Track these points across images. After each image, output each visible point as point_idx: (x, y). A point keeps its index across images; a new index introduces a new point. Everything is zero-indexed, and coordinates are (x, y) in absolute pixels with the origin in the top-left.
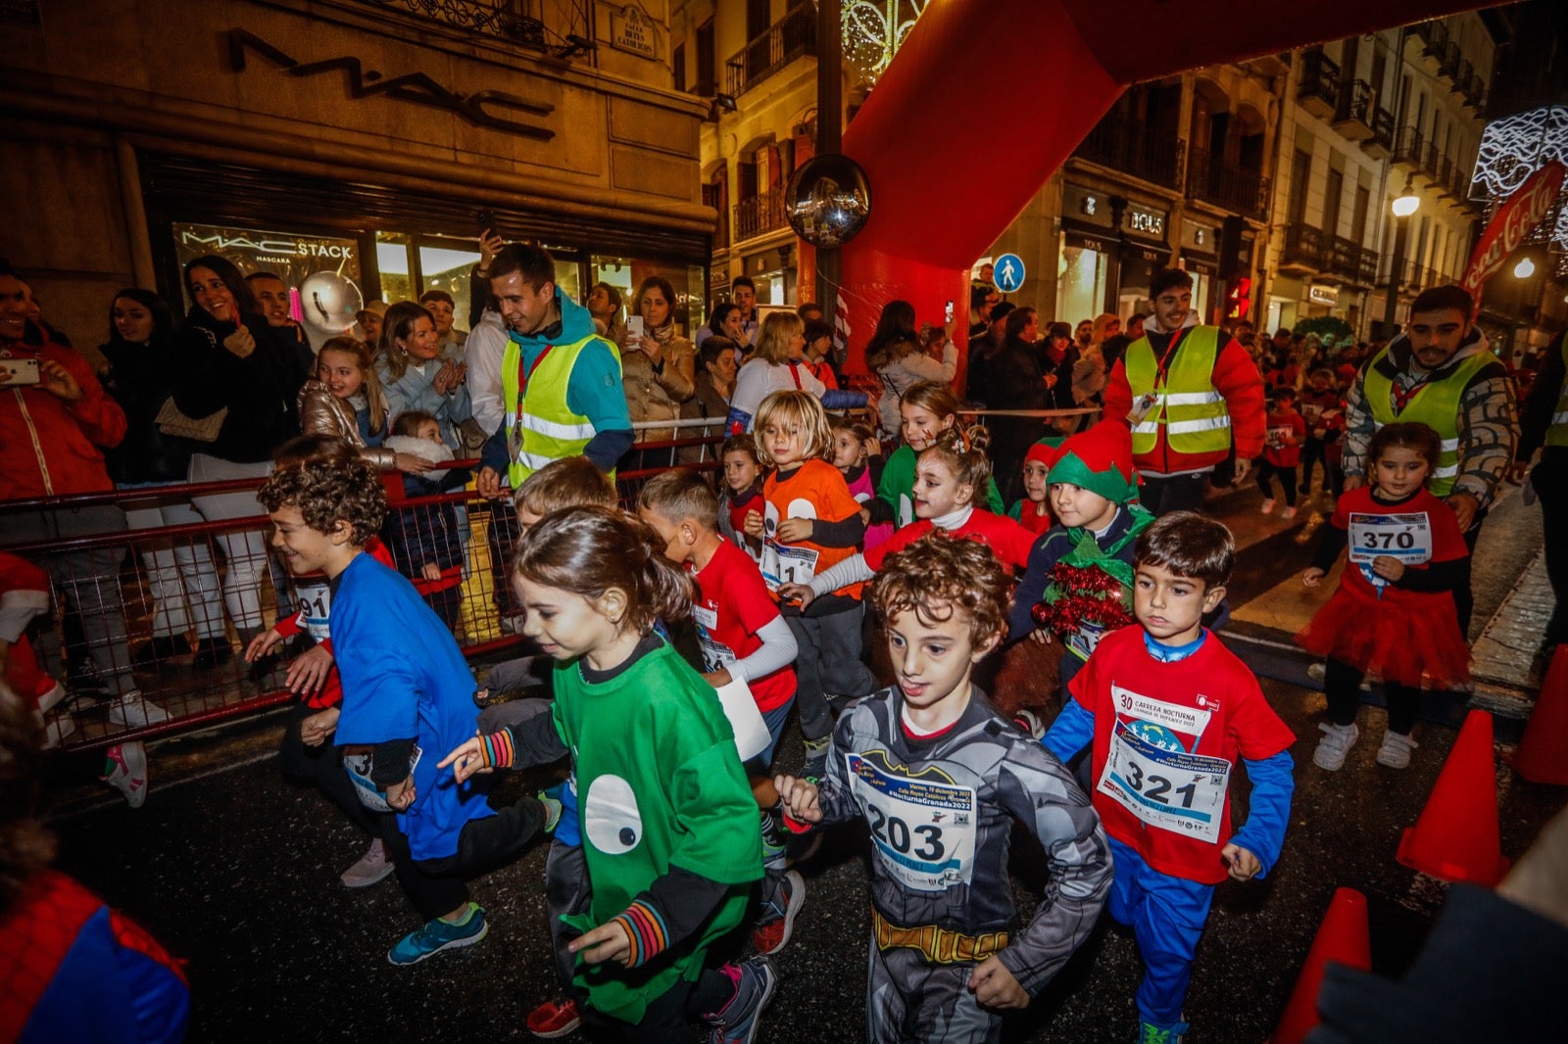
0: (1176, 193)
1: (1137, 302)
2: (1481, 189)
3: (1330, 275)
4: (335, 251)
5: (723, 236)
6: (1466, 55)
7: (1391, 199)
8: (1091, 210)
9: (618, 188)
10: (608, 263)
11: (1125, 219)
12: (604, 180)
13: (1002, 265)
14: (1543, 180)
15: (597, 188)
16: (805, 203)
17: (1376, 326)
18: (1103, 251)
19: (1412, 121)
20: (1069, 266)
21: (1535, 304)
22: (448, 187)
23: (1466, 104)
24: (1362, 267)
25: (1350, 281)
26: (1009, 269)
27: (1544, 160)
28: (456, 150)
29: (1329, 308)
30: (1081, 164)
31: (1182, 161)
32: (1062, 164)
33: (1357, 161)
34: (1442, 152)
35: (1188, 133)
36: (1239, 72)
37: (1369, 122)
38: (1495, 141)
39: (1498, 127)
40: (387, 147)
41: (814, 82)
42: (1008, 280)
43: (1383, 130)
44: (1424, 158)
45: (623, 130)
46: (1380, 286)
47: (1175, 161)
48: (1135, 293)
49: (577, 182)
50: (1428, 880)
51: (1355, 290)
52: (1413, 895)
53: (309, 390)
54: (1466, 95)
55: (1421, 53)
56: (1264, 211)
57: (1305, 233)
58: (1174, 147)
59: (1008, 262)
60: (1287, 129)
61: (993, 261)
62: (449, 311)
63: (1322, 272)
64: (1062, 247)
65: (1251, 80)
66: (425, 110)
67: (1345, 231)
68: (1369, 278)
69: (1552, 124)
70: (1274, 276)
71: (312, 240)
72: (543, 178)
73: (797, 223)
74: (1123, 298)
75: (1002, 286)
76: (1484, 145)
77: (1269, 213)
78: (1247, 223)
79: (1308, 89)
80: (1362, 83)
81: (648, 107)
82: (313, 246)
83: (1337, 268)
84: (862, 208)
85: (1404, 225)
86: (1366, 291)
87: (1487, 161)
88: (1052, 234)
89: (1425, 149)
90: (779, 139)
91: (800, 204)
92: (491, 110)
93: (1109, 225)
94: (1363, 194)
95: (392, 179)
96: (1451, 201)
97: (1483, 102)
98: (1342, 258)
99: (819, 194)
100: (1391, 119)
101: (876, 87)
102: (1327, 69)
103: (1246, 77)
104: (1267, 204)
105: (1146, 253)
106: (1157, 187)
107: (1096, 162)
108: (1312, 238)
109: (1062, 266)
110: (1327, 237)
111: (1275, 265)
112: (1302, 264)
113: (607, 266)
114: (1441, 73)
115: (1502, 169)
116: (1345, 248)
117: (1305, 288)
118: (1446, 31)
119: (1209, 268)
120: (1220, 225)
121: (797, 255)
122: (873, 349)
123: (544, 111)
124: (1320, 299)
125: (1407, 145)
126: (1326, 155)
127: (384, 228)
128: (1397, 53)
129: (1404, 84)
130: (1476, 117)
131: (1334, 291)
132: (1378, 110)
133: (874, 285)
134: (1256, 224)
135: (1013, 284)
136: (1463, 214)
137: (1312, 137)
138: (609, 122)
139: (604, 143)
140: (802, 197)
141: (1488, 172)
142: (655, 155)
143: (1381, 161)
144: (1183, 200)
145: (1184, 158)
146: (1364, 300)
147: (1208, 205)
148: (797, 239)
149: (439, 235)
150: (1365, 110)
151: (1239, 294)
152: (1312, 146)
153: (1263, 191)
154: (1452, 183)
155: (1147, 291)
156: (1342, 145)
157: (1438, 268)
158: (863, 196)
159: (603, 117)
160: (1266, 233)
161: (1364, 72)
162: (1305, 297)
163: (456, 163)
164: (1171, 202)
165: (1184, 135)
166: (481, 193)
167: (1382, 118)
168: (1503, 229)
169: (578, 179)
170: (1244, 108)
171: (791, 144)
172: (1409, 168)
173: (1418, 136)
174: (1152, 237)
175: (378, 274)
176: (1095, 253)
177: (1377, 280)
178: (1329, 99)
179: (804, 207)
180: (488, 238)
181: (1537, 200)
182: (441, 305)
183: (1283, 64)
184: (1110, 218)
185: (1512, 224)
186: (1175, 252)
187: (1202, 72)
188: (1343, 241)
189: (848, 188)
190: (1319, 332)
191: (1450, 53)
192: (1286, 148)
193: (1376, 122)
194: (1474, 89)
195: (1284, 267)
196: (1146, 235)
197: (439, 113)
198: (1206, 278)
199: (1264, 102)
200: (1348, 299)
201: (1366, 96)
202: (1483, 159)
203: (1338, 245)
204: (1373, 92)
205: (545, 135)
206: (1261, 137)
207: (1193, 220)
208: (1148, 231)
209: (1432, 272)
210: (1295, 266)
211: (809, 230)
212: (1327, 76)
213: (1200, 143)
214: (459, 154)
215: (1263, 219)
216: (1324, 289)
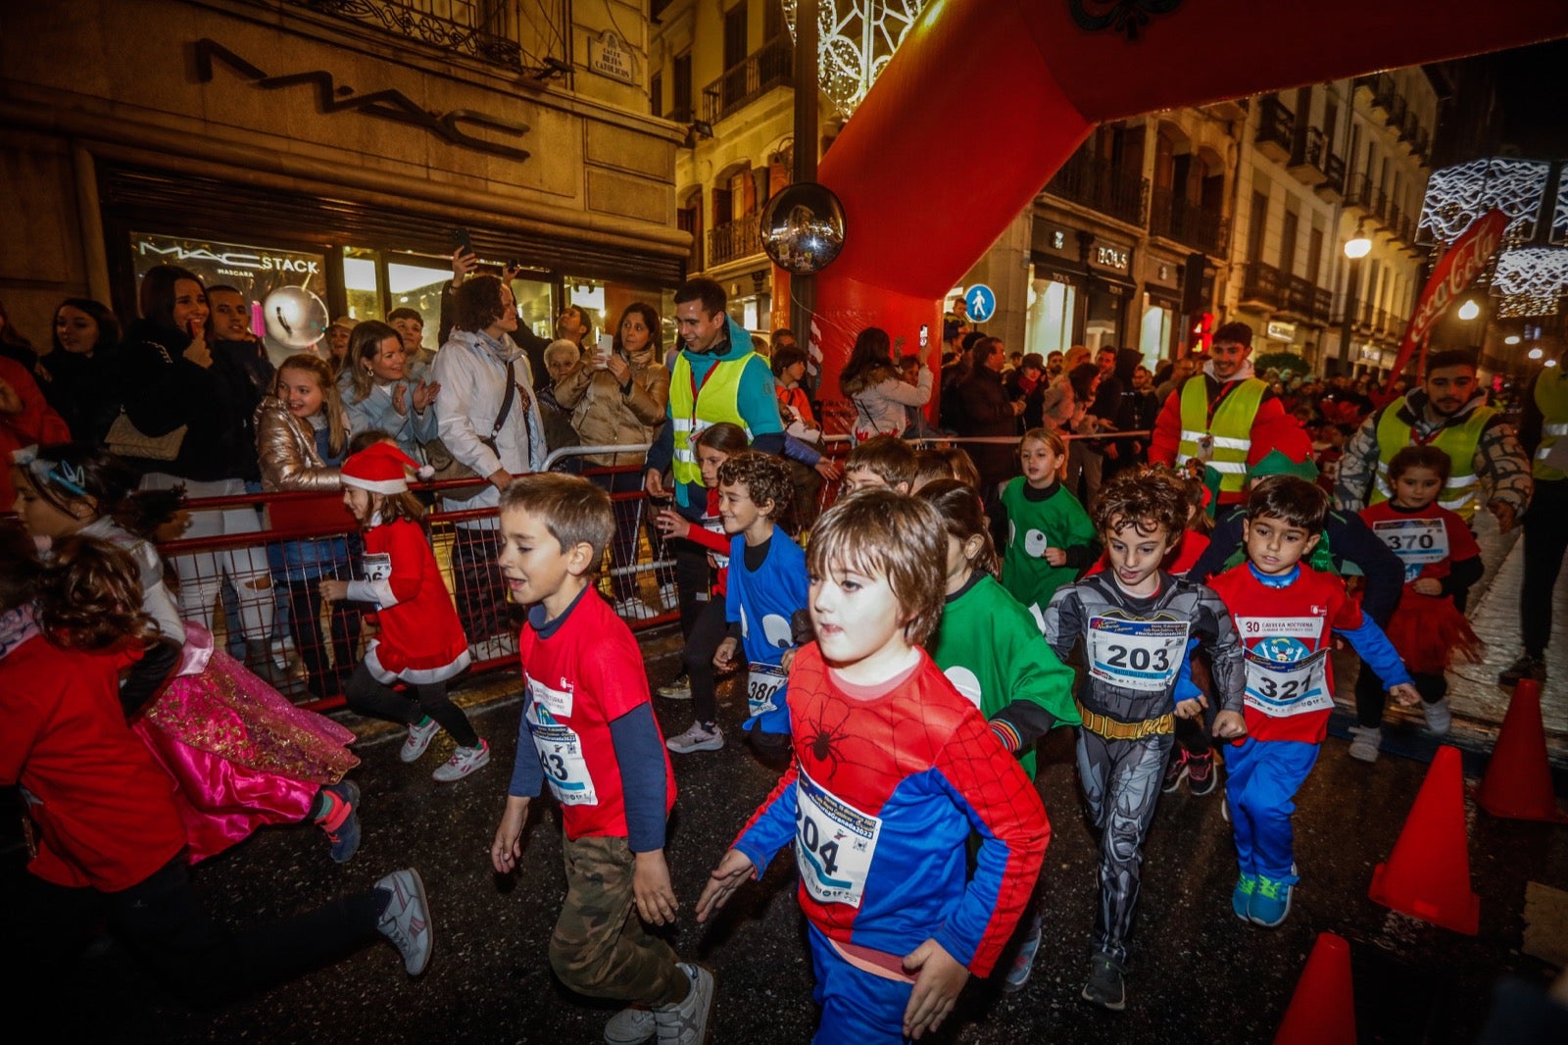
0: (1141, 230)
1: (1103, 335)
2: (1427, 234)
3: (1285, 313)
4: (300, 266)
5: (697, 259)
6: (1412, 108)
7: (1344, 242)
8: (1059, 244)
9: (596, 210)
10: (581, 284)
11: (1091, 254)
12: (579, 202)
13: (973, 295)
14: (1486, 226)
15: (572, 210)
16: (780, 230)
17: (1331, 361)
18: (1071, 284)
19: (1361, 168)
20: (1039, 298)
21: (1478, 345)
22: (418, 204)
23: (1412, 153)
24: (1317, 305)
25: (1305, 319)
26: (979, 300)
27: (1485, 208)
28: (428, 167)
29: (1286, 344)
30: (1049, 199)
31: (1147, 199)
32: (1032, 200)
33: (1311, 204)
34: (1390, 198)
35: (1152, 173)
36: (1199, 115)
37: (1322, 167)
38: (1440, 189)
39: (1443, 175)
40: (357, 161)
41: (790, 112)
42: (979, 310)
43: (1335, 175)
44: (1373, 203)
45: (599, 153)
46: (1334, 324)
47: (1139, 200)
48: (1102, 325)
49: (550, 202)
50: (1401, 918)
51: (1311, 328)
52: (1387, 934)
53: (266, 407)
54: (1412, 144)
55: (1369, 104)
56: (1224, 249)
57: (1263, 272)
58: (1139, 185)
59: (979, 292)
60: (1246, 172)
61: (964, 290)
62: (417, 330)
63: (1279, 309)
64: (1031, 279)
65: (1211, 124)
66: (397, 127)
67: (1300, 270)
68: (1324, 316)
69: (1491, 175)
70: (1234, 312)
71: (277, 254)
72: (515, 198)
73: (771, 248)
74: (1089, 330)
75: (973, 316)
76: (1430, 193)
77: (1229, 251)
78: (1210, 261)
79: (1265, 134)
80: (1315, 130)
81: (625, 131)
82: (278, 260)
83: (1293, 306)
84: (836, 236)
85: (1356, 267)
86: (1321, 329)
87: (1433, 207)
88: (1021, 266)
89: (1375, 195)
90: (753, 167)
91: (775, 231)
92: (463, 128)
93: (1076, 258)
94: (1317, 236)
95: (362, 194)
96: (1399, 245)
97: (1429, 151)
98: (1298, 296)
99: (794, 220)
100: (1343, 165)
101: (852, 120)
102: (1283, 116)
103: (1207, 120)
104: (1227, 242)
105: (1111, 287)
106: (1123, 224)
107: (1065, 198)
108: (1270, 277)
109: (1031, 297)
110: (1283, 276)
111: (1235, 302)
112: (1261, 301)
113: (580, 288)
114: (1389, 123)
115: (1447, 217)
116: (1300, 287)
117: (1264, 324)
118: (1393, 85)
119: (1172, 303)
120: (1183, 262)
121: (771, 281)
122: (847, 376)
123: (518, 132)
124: (1278, 336)
125: (1357, 190)
126: (1282, 197)
127: (351, 245)
128: (1347, 102)
129: (1355, 131)
130: (1422, 165)
131: (1291, 328)
132: (1331, 156)
133: (849, 313)
134: (1217, 262)
135: (984, 314)
136: (1411, 257)
137: (1268, 180)
138: (585, 145)
139: (580, 165)
140: (778, 223)
141: (1434, 218)
142: (631, 179)
143: (1333, 205)
144: (1147, 238)
145: (1148, 196)
146: (1319, 337)
147: (1172, 243)
148: (772, 265)
149: (410, 252)
150: (1319, 156)
151: (1202, 329)
152: (1269, 191)
153: (1223, 230)
154: (1400, 227)
155: (1113, 324)
156: (1297, 189)
157: (1388, 308)
158: (838, 225)
159: (579, 139)
160: (1226, 270)
161: (1317, 119)
162: (1263, 333)
163: (428, 180)
164: (1135, 239)
165: (1148, 173)
166: (453, 211)
167: (1334, 164)
168: (1449, 273)
169: (551, 199)
170: (1205, 150)
171: (767, 171)
172: (1360, 212)
173: (1368, 182)
174: (1118, 272)
175: (344, 289)
176: (1063, 286)
177: (1331, 319)
178: (1285, 145)
179: (779, 233)
180: (461, 255)
181: (1481, 244)
182: (410, 322)
183: (1241, 110)
184: (1078, 252)
185: (1458, 268)
186: (1140, 287)
187: (1166, 114)
188: (1298, 280)
189: (823, 215)
190: (1277, 367)
191: (1397, 105)
192: (1245, 190)
193: (1328, 167)
194: (1419, 140)
195: (1244, 304)
196: (1112, 270)
197: (413, 131)
198: (1169, 312)
199: (1223, 144)
200: (1304, 335)
201: (1319, 142)
202: (1428, 206)
203: (1294, 284)
204: (1326, 139)
205: (519, 156)
206: (1220, 178)
207: (1157, 256)
208: (1113, 266)
209: (1382, 313)
210: (1254, 303)
211: (784, 257)
212: (1282, 122)
213: (1164, 183)
214: (431, 171)
215: (1224, 256)
216: (1282, 325)
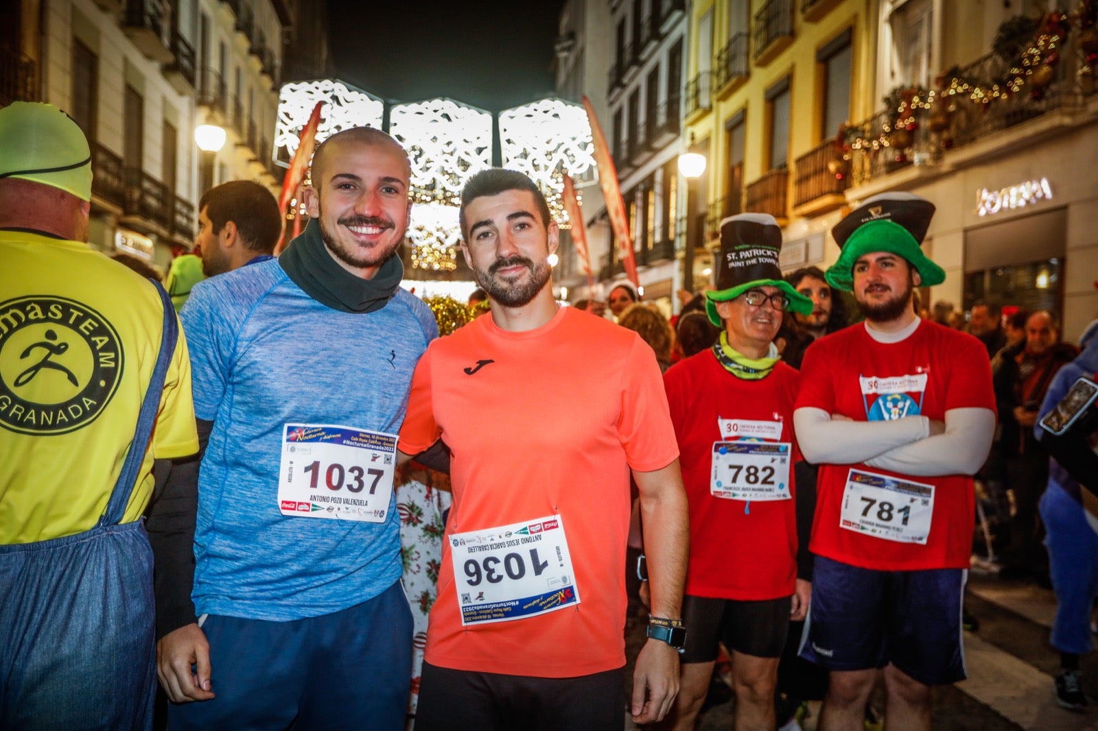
3: (136, 220)
6: (258, 21)
19: (214, 66)
23: (262, 70)
24: (177, 217)
25: (164, 233)
33: (159, 88)
34: (246, 111)
37: (166, 43)
39: (292, 90)
43: (184, 60)
44: (230, 110)
54: (262, 62)
57: (99, 156)
60: (57, 4)
63: (127, 214)
67: (154, 167)
68: (187, 234)
76: (282, 108)
83: (145, 212)
89: (230, 100)
94: (170, 132)
98: (152, 202)
100: (192, 54)
110: (131, 170)
114: (237, 28)
116: (155, 190)
125: (212, 88)
126: (119, 65)
129: (202, 21)
131: (148, 243)
132: (176, 34)
137: (96, 32)
141: (289, 137)
143: (186, 98)
156: (137, 59)
162: (108, 243)
167: (182, 46)
173: (222, 86)
188: (152, 180)
191: (243, 12)
193: (174, 47)
202: (283, 122)
203: (145, 184)
216: (134, 238)
